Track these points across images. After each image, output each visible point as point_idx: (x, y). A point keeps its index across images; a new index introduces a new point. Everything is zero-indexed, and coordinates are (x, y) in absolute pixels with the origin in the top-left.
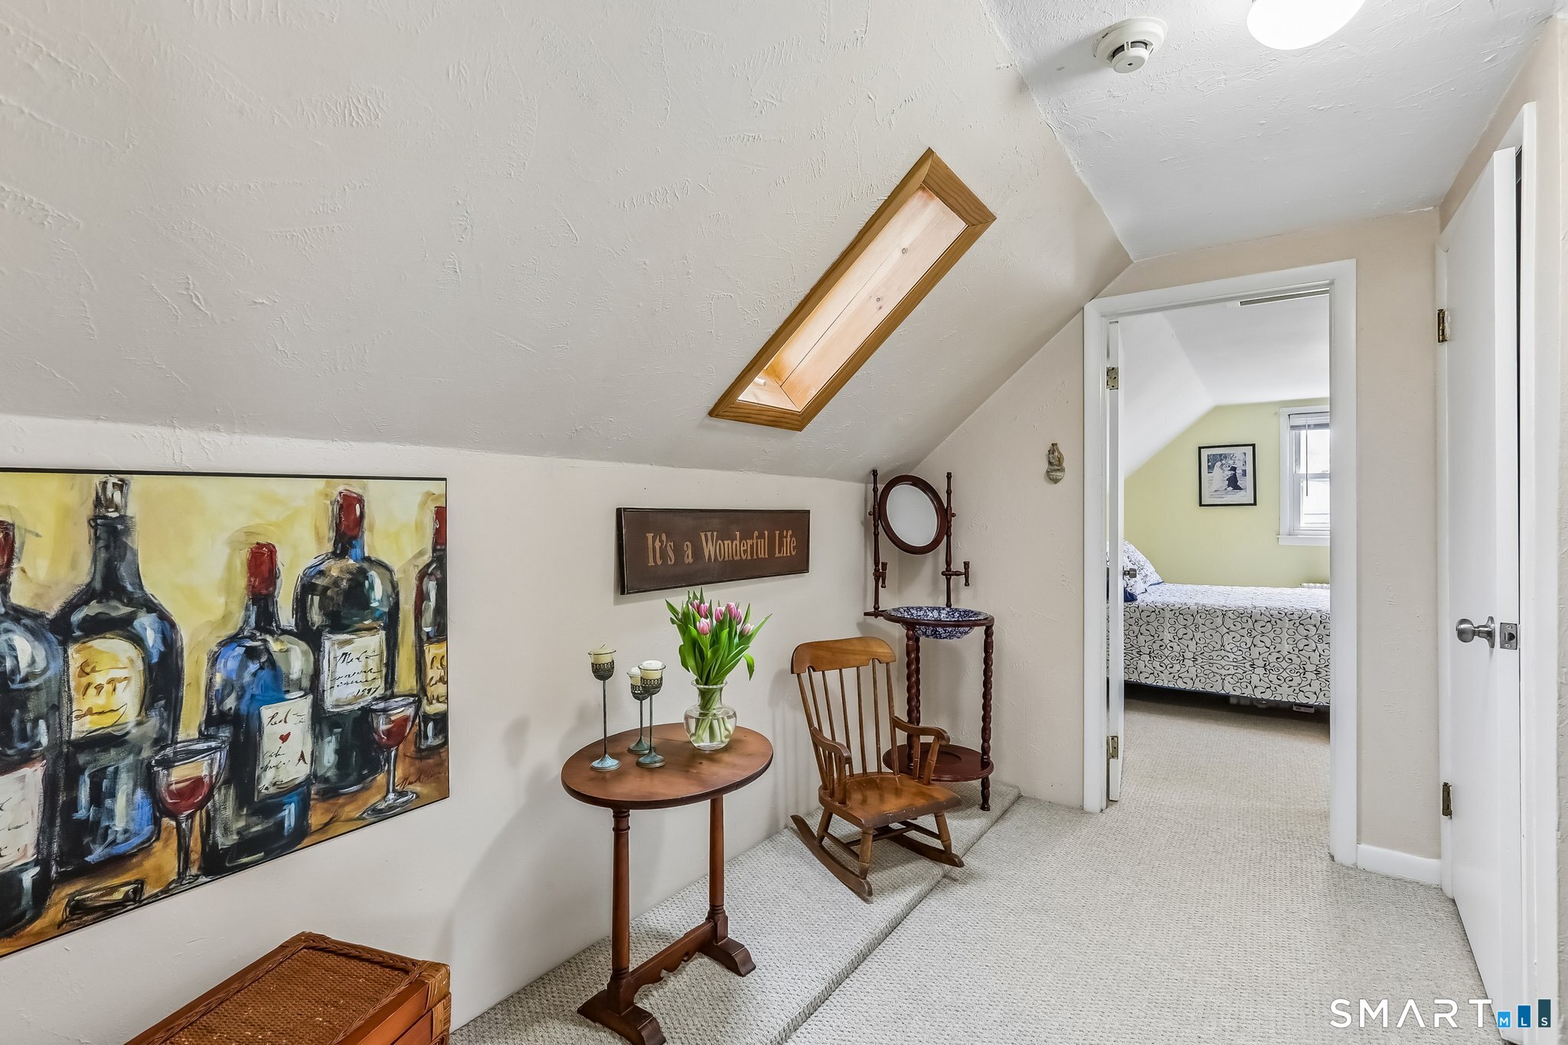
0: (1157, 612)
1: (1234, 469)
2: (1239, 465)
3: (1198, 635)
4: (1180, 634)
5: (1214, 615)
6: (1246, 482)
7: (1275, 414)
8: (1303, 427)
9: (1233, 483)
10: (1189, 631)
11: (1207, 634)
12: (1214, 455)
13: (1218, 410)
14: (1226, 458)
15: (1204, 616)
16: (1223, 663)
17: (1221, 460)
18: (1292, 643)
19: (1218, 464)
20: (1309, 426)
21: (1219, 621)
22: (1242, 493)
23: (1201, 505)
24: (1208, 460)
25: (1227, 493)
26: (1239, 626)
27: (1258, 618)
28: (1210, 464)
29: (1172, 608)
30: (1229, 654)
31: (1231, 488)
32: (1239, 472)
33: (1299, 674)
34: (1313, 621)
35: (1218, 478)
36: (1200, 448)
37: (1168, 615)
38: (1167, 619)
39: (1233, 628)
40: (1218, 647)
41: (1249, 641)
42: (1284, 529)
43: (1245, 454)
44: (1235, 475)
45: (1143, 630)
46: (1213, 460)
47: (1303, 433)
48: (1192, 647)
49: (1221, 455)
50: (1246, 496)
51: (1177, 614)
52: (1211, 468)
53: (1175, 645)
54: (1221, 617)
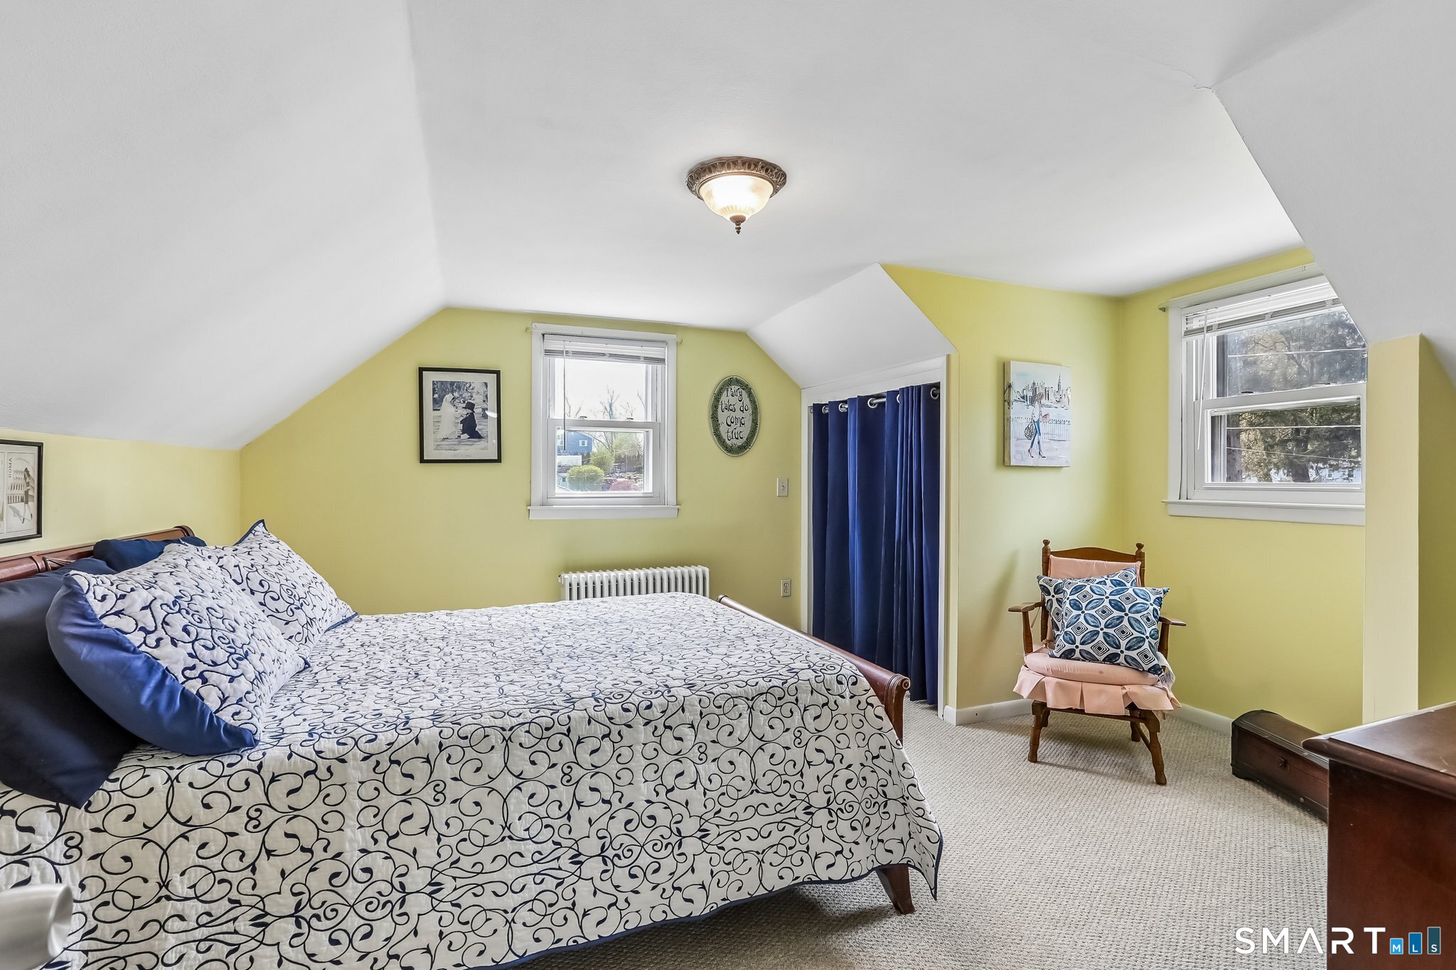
0: (322, 773)
1: (471, 406)
2: (477, 400)
3: (441, 813)
4: (392, 826)
5: (484, 747)
6: (487, 427)
7: (527, 329)
8: (560, 353)
9: (470, 428)
10: (419, 809)
11: (467, 805)
12: (442, 383)
13: (449, 314)
14: (459, 388)
15: (457, 754)
16: (509, 874)
17: (452, 392)
18: (654, 776)
19: (449, 397)
20: (567, 352)
21: (496, 759)
22: (482, 443)
23: (422, 461)
24: (434, 390)
25: (460, 443)
26: (542, 759)
27: (583, 733)
28: (436, 396)
29: (369, 748)
30: (521, 847)
31: (466, 436)
32: (478, 410)
33: (670, 847)
34: (688, 717)
35: (449, 416)
36: (421, 370)
37: (356, 771)
38: (352, 789)
39: (529, 771)
40: (495, 832)
41: (564, 793)
42: (537, 497)
43: (486, 384)
44: (472, 414)
45: (276, 839)
46: (441, 390)
47: (559, 362)
48: (428, 854)
49: (452, 383)
50: (486, 448)
51: (385, 764)
52: (437, 403)
53: (375, 861)
54: (500, 747)
